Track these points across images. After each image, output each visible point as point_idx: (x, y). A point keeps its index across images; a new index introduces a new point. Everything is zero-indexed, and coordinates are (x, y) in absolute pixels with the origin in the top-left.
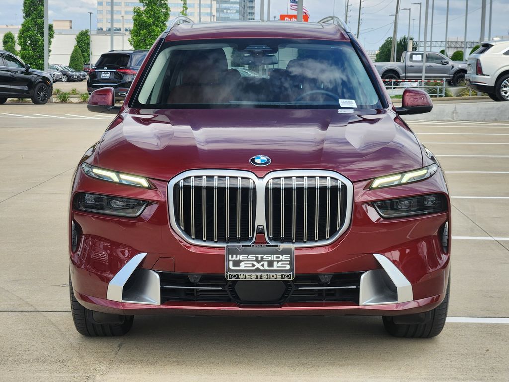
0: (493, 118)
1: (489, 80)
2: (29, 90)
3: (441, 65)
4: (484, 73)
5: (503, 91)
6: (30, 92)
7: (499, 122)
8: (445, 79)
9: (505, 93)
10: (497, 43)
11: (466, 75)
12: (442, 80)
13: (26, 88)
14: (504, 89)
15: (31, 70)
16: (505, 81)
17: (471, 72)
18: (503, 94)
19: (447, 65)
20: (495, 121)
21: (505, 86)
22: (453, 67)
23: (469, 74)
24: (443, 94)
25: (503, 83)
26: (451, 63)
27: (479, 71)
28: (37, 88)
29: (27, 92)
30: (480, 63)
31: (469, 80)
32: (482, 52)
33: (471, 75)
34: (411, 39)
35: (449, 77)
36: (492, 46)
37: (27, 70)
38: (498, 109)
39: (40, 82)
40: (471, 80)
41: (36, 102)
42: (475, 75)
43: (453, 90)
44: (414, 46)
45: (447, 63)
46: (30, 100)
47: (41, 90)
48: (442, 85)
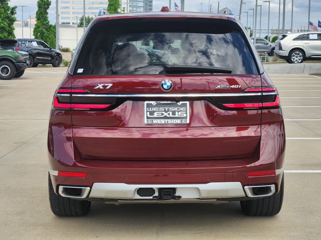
0: (287, 72)
1: (285, 53)
2: (51, 60)
3: (264, 45)
4: (283, 49)
5: (292, 58)
6: (52, 61)
7: (291, 73)
8: (266, 52)
9: (294, 59)
10: (289, 35)
11: (274, 51)
12: (264, 53)
13: (50, 59)
14: (293, 57)
15: (52, 49)
16: (293, 53)
17: (277, 49)
18: (293, 60)
19: (268, 45)
20: (289, 73)
21: (293, 56)
22: (271, 46)
23: (276, 50)
24: (265, 61)
25: (292, 55)
26: (270, 44)
27: (281, 48)
28: (55, 59)
29: (50, 60)
30: (281, 45)
31: (276, 53)
32: (282, 39)
33: (277, 51)
34: (249, 28)
35: (269, 51)
36: (287, 36)
37: (50, 50)
38: (290, 67)
39: (56, 56)
40: (277, 53)
41: (54, 66)
42: (279, 51)
43: (271, 58)
44: (251, 33)
45: (268, 44)
46: (51, 65)
47: (57, 60)
48: (265, 56)
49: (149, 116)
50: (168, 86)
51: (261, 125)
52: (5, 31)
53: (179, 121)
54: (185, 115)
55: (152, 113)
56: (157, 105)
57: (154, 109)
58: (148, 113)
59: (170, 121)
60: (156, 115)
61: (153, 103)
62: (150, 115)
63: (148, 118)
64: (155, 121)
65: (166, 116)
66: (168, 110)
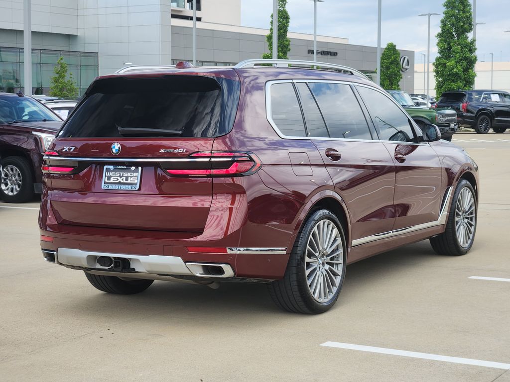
49: (106, 181)
50: (116, 150)
51: (212, 195)
52: (461, 79)
53: (129, 187)
54: (136, 182)
55: (109, 178)
56: (115, 170)
57: (112, 174)
58: (106, 177)
59: (123, 187)
60: (112, 180)
61: (111, 167)
62: (108, 180)
63: (105, 183)
64: (111, 187)
65: (120, 182)
66: (123, 176)
